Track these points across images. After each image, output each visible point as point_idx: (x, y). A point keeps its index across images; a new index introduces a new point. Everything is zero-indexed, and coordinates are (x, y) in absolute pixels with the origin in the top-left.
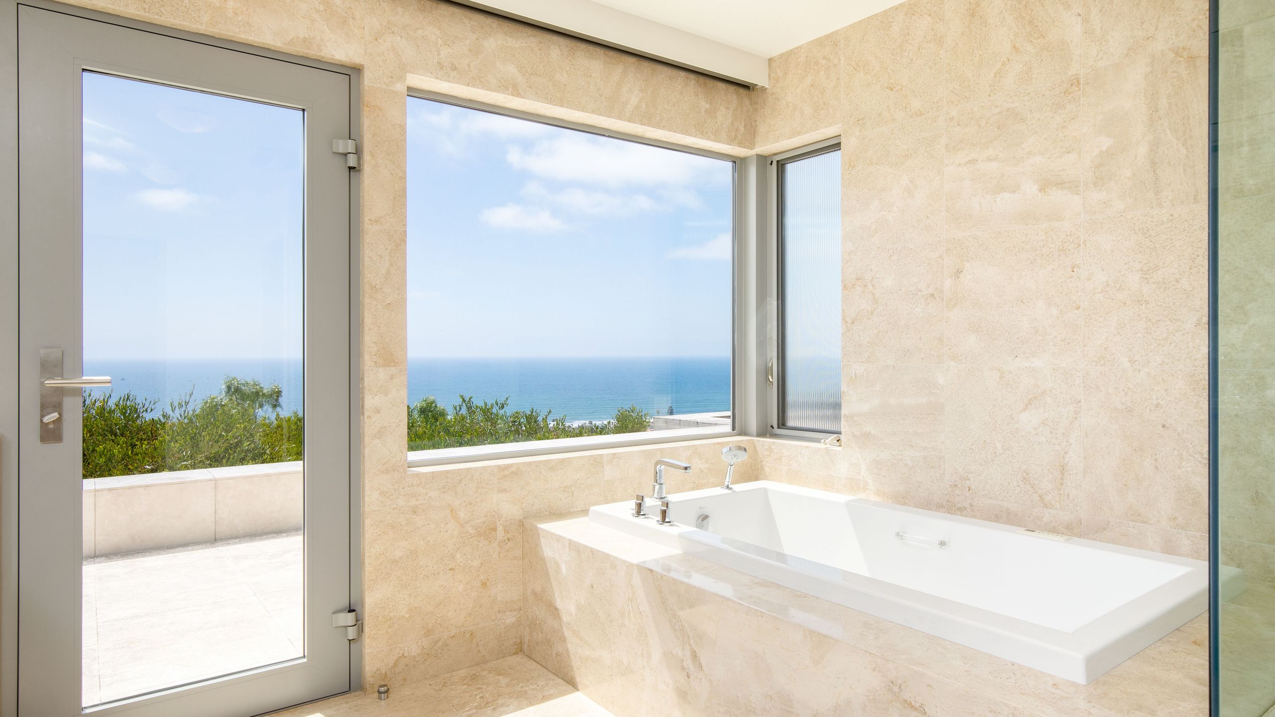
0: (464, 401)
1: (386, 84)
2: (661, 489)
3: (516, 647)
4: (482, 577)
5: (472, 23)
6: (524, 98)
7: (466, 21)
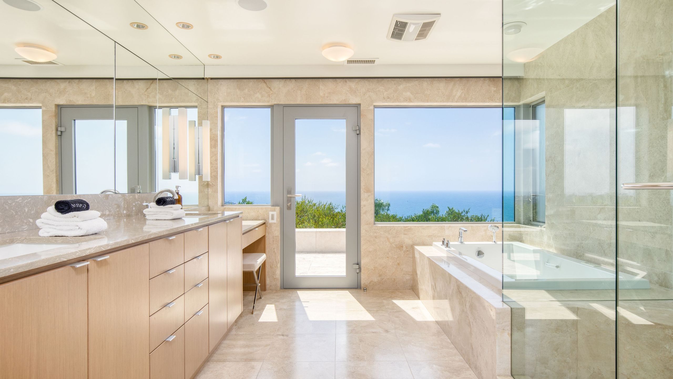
0: (449, 209)
1: (367, 108)
2: (461, 239)
3: (410, 287)
4: (398, 262)
5: (395, 82)
6: (413, 102)
7: (393, 82)
